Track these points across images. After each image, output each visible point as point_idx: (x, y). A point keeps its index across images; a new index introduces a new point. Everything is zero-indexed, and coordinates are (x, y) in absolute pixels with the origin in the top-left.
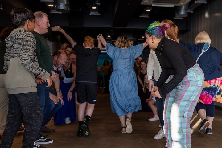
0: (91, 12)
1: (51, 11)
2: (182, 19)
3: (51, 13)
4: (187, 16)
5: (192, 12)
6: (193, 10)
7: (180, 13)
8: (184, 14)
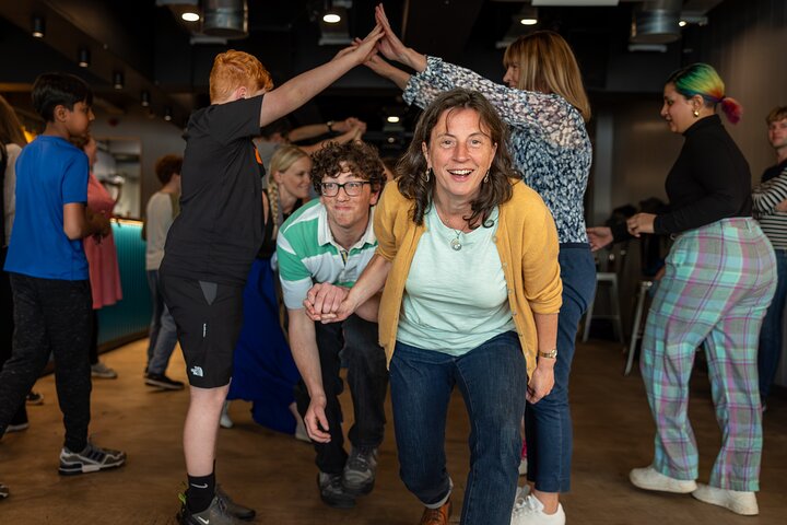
0: (324, 35)
1: (193, 37)
2: (663, 49)
3: (193, 41)
4: (676, 38)
5: (702, 21)
6: (707, 15)
7: (650, 29)
8: (665, 31)
